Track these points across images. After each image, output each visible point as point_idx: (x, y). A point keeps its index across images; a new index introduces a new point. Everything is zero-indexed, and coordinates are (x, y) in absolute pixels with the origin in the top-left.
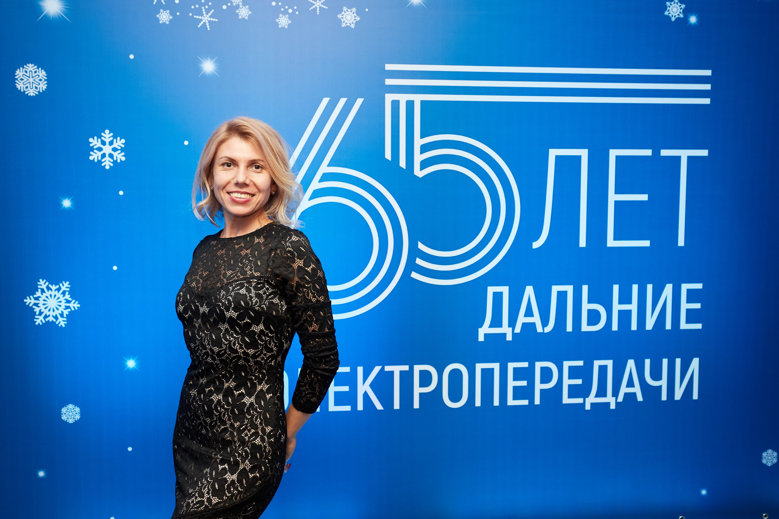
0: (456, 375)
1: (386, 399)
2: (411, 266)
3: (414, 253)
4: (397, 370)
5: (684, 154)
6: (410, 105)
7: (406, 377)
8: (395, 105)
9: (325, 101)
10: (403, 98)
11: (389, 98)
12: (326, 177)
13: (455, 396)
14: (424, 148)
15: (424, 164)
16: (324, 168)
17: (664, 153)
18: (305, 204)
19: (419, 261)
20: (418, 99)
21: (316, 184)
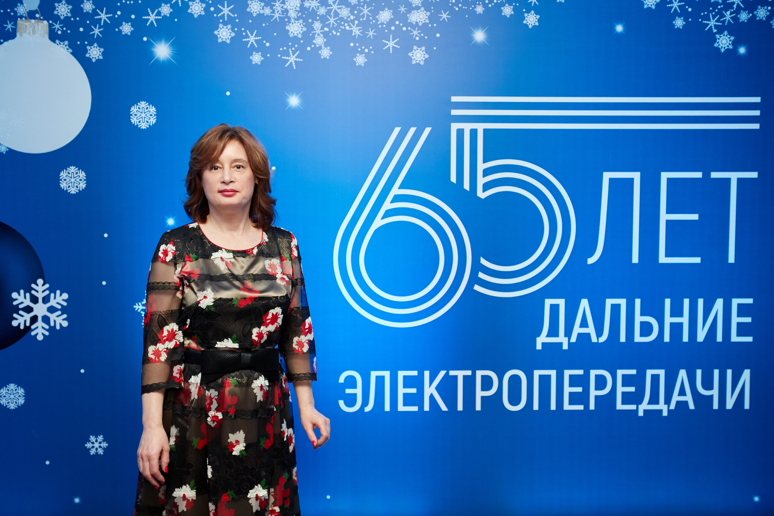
0: (515, 381)
1: (451, 401)
2: (474, 279)
3: (477, 267)
4: (460, 374)
5: (734, 176)
6: (474, 133)
7: (469, 382)
8: (460, 133)
9: (397, 131)
10: (467, 127)
11: (455, 127)
12: (397, 198)
13: (515, 399)
14: (487, 172)
15: (487, 187)
16: (395, 191)
17: (714, 175)
18: (378, 222)
19: (481, 275)
20: (480, 127)
21: (387, 205)
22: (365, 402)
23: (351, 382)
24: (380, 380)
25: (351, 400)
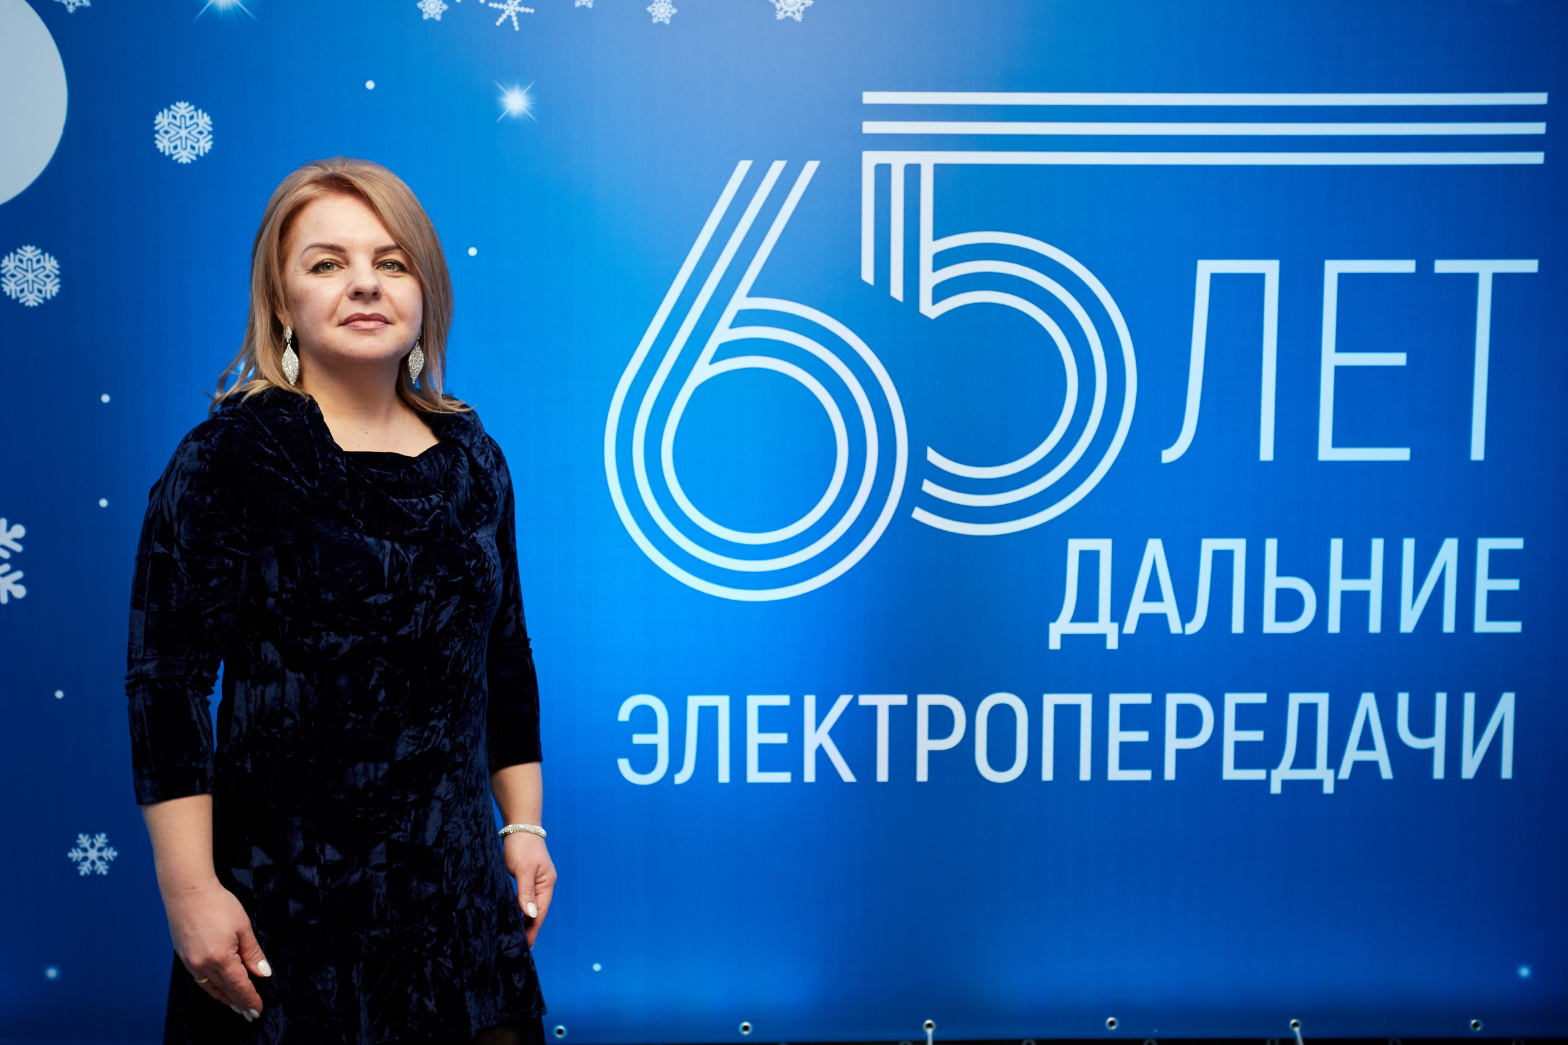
0: (1002, 718)
1: (863, 762)
2: (913, 496)
3: (919, 469)
4: (883, 703)
5: (1485, 270)
6: (912, 173)
7: (903, 719)
8: (883, 172)
9: (743, 167)
10: (898, 160)
11: (870, 159)
12: (744, 318)
13: (1001, 757)
14: (941, 260)
15: (941, 292)
16: (740, 301)
17: (1442, 266)
18: (703, 371)
19: (929, 487)
20: (928, 160)
21: (723, 333)
22: (676, 764)
23: (645, 720)
24: (708, 716)
25: (645, 759)
